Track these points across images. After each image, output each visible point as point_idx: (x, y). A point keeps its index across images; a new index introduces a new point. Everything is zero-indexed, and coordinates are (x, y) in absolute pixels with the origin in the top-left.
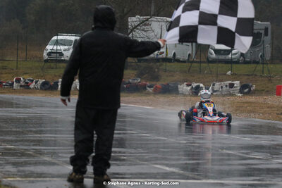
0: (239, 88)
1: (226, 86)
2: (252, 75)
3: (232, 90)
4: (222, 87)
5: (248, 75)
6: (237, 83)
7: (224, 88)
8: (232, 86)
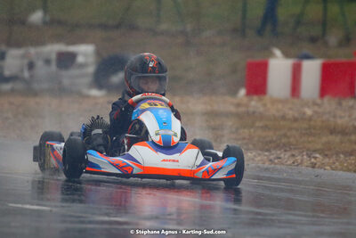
0: (91, 69)
1: (48, 62)
2: (118, 27)
3: (67, 77)
4: (31, 66)
5: (104, 27)
6: (85, 52)
7: (41, 70)
8: (66, 60)
